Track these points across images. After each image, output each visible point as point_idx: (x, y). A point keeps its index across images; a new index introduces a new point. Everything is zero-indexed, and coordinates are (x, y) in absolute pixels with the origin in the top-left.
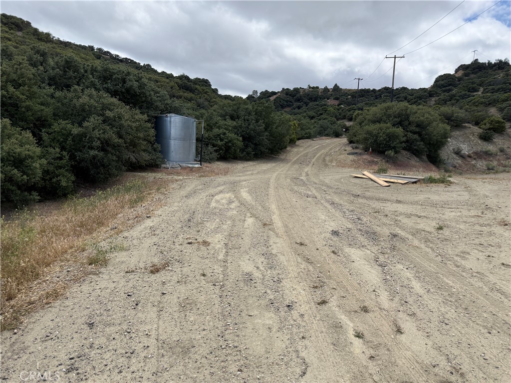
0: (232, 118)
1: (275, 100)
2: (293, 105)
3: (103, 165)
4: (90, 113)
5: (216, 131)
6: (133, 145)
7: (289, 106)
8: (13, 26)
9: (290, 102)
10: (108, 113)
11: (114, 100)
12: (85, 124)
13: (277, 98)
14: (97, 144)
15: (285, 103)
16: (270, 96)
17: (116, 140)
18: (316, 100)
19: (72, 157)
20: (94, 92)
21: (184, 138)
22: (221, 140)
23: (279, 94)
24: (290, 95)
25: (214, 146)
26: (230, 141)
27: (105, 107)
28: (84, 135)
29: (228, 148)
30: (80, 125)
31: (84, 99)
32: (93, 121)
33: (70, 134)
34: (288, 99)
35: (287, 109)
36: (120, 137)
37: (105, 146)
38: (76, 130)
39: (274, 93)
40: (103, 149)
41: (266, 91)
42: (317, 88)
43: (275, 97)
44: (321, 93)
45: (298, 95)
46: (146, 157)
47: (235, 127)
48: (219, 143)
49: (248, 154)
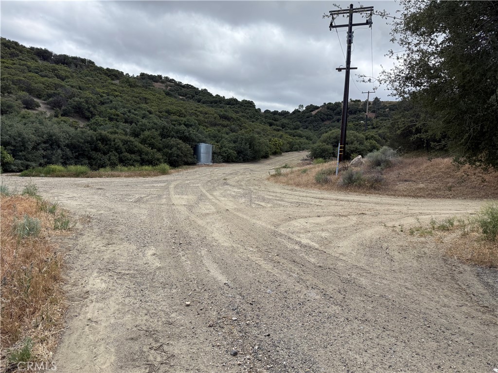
0: (235, 142)
1: (316, 114)
2: (333, 118)
3: (177, 162)
4: (173, 146)
5: (224, 149)
6: (186, 156)
7: (329, 119)
8: (114, 77)
9: (331, 115)
10: (179, 146)
11: (180, 141)
12: (172, 150)
13: (318, 112)
14: (175, 155)
15: (326, 117)
16: (312, 111)
17: (181, 154)
18: (355, 113)
19: (169, 159)
20: (174, 139)
21: (207, 153)
22: (226, 153)
23: (321, 108)
24: (331, 109)
25: (222, 156)
26: (230, 154)
27: (178, 144)
28: (172, 153)
29: (228, 157)
30: (171, 150)
31: (172, 142)
32: (174, 149)
33: (168, 152)
34: (329, 113)
35: (327, 123)
36: (182, 153)
37: (178, 156)
38: (170, 152)
39: (317, 108)
40: (177, 157)
41: (311, 105)
42: (359, 101)
43: (317, 111)
44: (362, 106)
45: (338, 109)
46: (190, 160)
47: (235, 147)
48: (224, 154)
49: (240, 159)
